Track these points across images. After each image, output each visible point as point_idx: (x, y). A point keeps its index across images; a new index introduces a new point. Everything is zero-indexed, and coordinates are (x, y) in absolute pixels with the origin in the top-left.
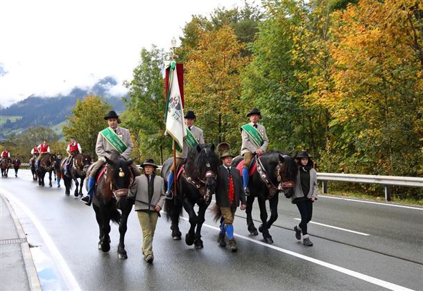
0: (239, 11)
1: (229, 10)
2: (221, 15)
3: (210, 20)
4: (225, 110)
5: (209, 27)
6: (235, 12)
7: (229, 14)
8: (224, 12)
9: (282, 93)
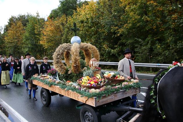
0: (26, 15)
1: (23, 15)
2: (21, 16)
3: (17, 17)
4: (19, 44)
5: (17, 19)
6: (25, 16)
7: (23, 16)
8: (21, 15)
9: (33, 41)
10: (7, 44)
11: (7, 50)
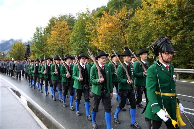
2: (61, 17)
3: (57, 18)
4: (64, 47)
6: (66, 16)
9: (83, 42)
10: (50, 46)
11: (49, 53)
